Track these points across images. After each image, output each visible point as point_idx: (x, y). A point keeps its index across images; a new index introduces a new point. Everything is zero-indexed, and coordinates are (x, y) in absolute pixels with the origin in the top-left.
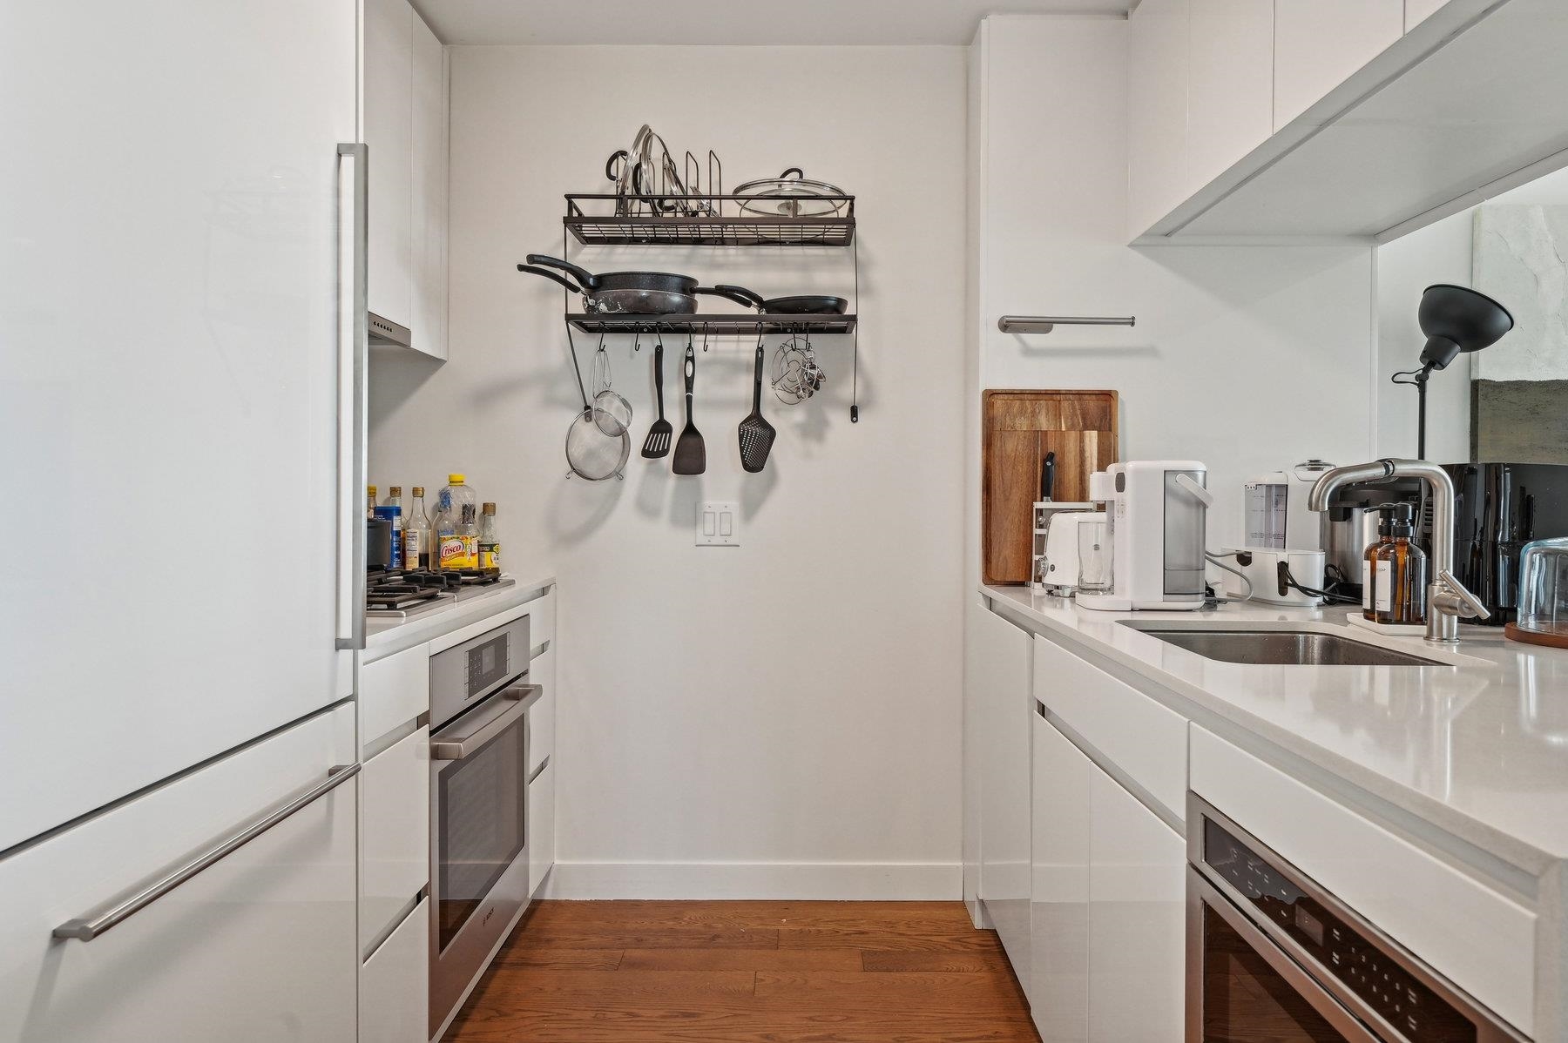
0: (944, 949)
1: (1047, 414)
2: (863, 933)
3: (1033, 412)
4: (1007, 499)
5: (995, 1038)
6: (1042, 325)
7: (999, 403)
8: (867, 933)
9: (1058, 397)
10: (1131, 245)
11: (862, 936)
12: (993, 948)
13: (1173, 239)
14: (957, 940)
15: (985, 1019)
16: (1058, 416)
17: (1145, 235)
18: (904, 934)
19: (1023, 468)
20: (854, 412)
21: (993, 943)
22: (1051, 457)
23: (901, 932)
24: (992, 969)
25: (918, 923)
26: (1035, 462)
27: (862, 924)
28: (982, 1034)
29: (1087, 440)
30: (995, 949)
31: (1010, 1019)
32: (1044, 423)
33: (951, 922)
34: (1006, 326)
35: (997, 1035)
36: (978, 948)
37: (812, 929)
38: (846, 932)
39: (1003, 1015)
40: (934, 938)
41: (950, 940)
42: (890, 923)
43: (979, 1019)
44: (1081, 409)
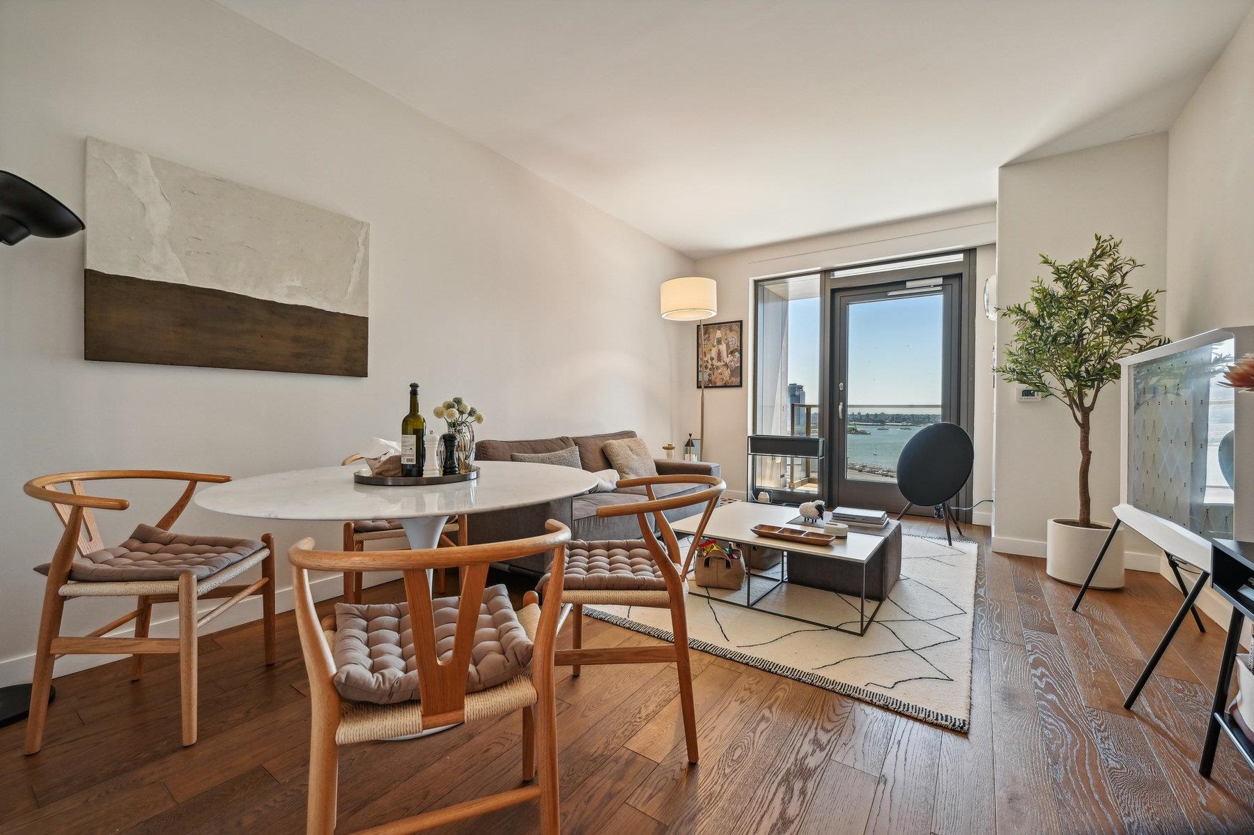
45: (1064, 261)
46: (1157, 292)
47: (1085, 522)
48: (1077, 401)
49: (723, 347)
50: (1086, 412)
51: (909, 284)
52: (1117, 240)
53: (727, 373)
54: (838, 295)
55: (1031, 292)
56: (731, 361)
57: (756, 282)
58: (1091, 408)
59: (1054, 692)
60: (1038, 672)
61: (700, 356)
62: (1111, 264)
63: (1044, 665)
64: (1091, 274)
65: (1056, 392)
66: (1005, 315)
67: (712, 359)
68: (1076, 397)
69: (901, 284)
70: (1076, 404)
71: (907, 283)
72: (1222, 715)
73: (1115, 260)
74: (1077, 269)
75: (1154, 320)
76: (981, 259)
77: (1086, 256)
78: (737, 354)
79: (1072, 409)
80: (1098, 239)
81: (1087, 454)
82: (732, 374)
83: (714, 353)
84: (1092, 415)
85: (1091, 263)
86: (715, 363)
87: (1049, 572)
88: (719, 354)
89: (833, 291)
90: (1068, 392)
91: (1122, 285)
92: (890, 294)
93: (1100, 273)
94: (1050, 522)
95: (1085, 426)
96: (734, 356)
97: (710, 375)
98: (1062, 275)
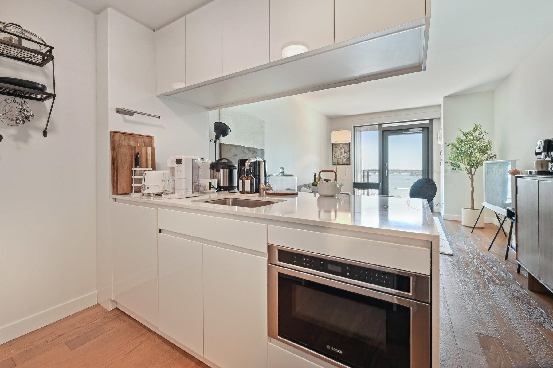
0: (102, 324)
1: (133, 141)
2: (61, 336)
3: (129, 140)
4: (123, 167)
5: (142, 344)
6: (131, 113)
7: (117, 136)
8: (62, 335)
9: (136, 136)
10: (157, 96)
11: (61, 337)
12: (119, 313)
13: (168, 97)
14: (105, 318)
15: (134, 339)
16: (136, 142)
17: (162, 94)
18: (81, 327)
19: (128, 157)
20: (45, 133)
21: (118, 313)
22: (138, 154)
23: (79, 327)
24: (124, 321)
25: (84, 319)
26: (132, 155)
27: (58, 332)
28: (136, 345)
29: (148, 150)
30: (121, 314)
31: (142, 335)
32: (132, 143)
33: (98, 313)
34: (118, 111)
35: (141, 342)
36: (115, 317)
37: (31, 347)
38: (52, 339)
39: (139, 334)
40: (95, 322)
41: (102, 319)
42: (71, 325)
43: (132, 341)
44: (144, 140)
45: (466, 131)
46: (492, 140)
47: (473, 208)
48: (470, 172)
49: (343, 150)
50: (472, 175)
51: (410, 130)
52: (481, 125)
53: (344, 160)
54: (385, 133)
55: (456, 139)
56: (346, 155)
57: (354, 127)
58: (474, 174)
59: (470, 248)
60: (466, 245)
61: (334, 153)
62: (479, 132)
63: (467, 244)
64: (473, 135)
65: (464, 170)
66: (448, 146)
67: (339, 155)
68: (469, 171)
69: (407, 130)
70: (469, 173)
71: (410, 129)
72: (509, 245)
73: (480, 131)
74: (469, 133)
75: (491, 148)
76: (435, 123)
77: (472, 129)
78: (348, 153)
79: (468, 174)
80: (475, 125)
81: (473, 188)
82: (347, 160)
83: (339, 153)
84: (474, 176)
85: (474, 131)
86: (340, 156)
87: (462, 224)
88: (341, 153)
89: (383, 131)
90: (467, 169)
91: (482, 138)
92: (404, 133)
93: (476, 134)
94: (463, 209)
95: (472, 180)
96: (347, 154)
97: (338, 160)
98: (465, 134)
